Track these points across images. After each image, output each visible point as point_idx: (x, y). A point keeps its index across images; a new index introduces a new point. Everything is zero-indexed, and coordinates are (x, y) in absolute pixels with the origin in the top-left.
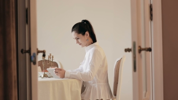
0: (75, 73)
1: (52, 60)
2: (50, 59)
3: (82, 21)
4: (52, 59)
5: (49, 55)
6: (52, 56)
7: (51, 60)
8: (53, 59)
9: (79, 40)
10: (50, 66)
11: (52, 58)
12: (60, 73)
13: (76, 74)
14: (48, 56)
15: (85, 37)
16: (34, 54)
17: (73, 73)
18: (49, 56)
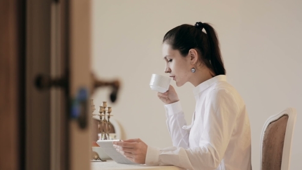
0: (173, 150)
1: (109, 117)
2: (103, 114)
3: (197, 23)
4: (107, 114)
5: (102, 105)
6: (109, 108)
7: (107, 119)
8: (111, 114)
9: (172, 65)
10: (103, 131)
11: (109, 113)
12: (136, 155)
13: (176, 153)
14: (99, 108)
15: (186, 60)
16: (82, 91)
17: (168, 150)
18: (101, 107)
